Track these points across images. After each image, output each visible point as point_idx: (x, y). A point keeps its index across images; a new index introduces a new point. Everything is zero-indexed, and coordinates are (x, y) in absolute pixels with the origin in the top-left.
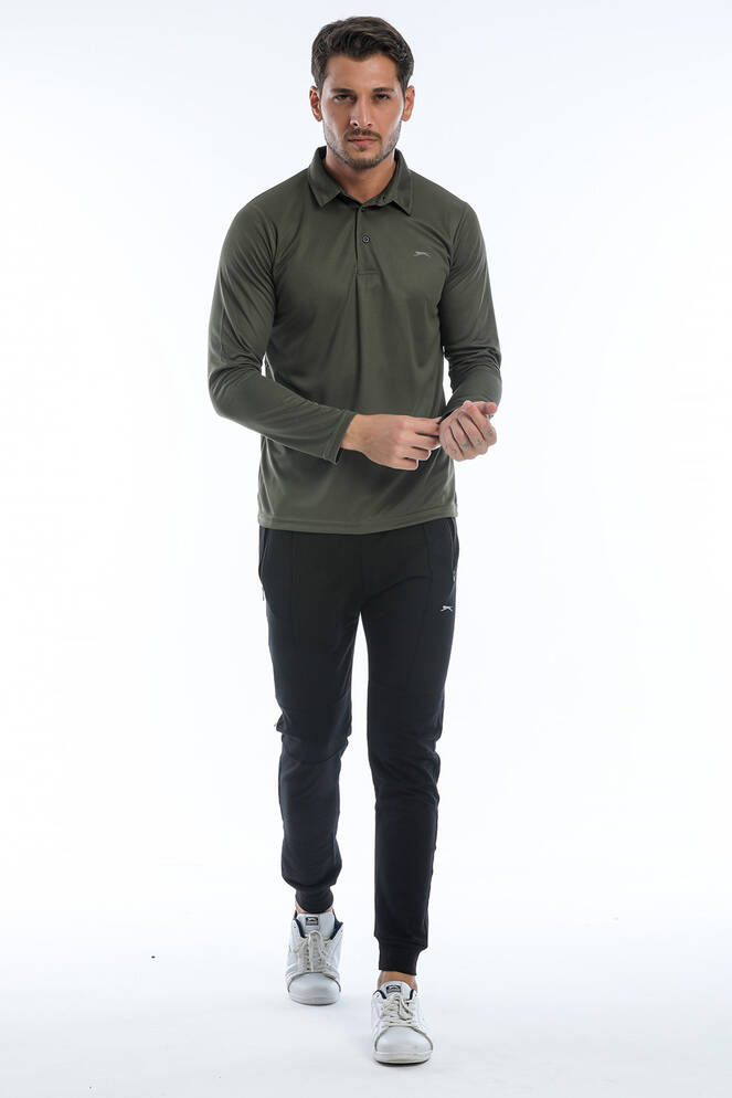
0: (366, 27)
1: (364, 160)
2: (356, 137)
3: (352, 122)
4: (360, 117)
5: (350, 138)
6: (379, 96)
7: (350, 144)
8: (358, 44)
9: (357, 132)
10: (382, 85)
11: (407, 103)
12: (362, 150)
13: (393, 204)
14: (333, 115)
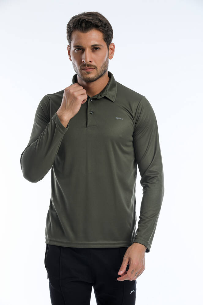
0: (88, 16)
1: (89, 78)
2: (84, 68)
3: (82, 61)
4: (86, 59)
5: (83, 68)
6: (95, 48)
7: (83, 71)
8: (84, 25)
9: (85, 65)
10: (96, 43)
11: (111, 51)
12: (88, 73)
13: (105, 98)
14: (75, 58)
